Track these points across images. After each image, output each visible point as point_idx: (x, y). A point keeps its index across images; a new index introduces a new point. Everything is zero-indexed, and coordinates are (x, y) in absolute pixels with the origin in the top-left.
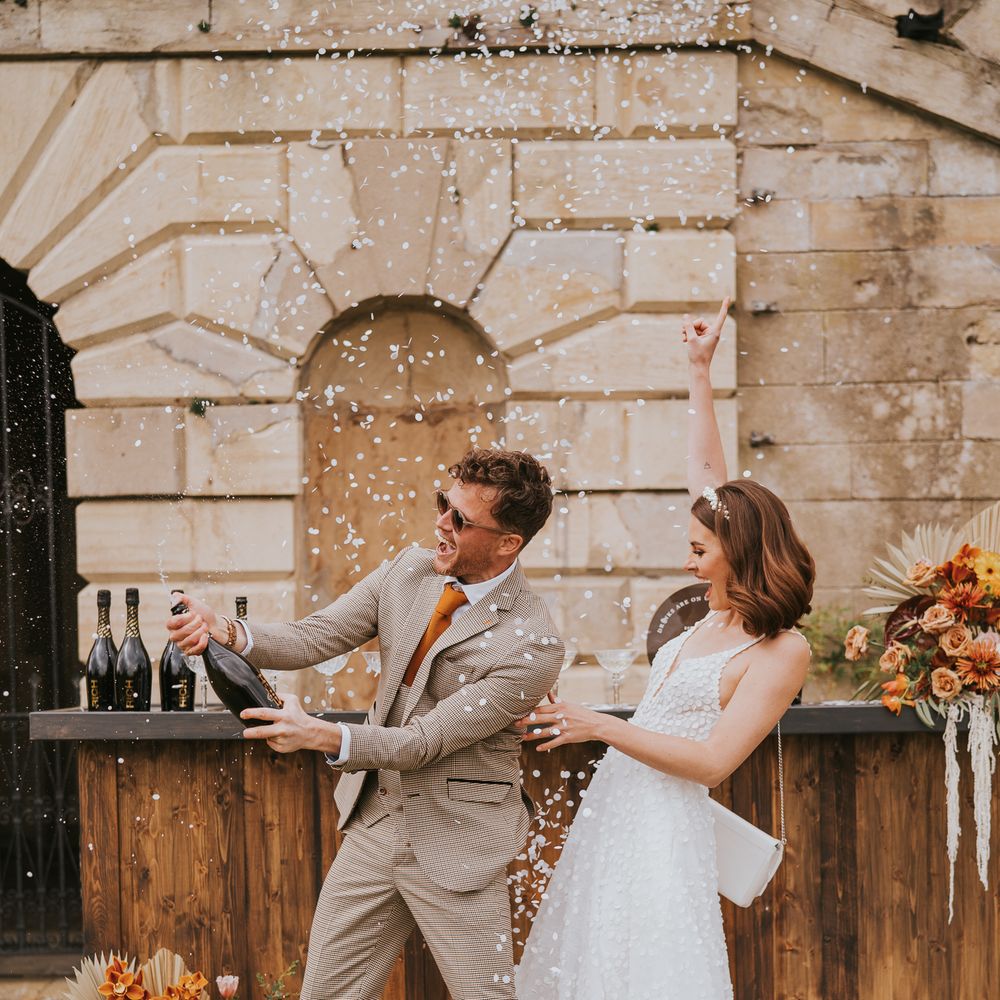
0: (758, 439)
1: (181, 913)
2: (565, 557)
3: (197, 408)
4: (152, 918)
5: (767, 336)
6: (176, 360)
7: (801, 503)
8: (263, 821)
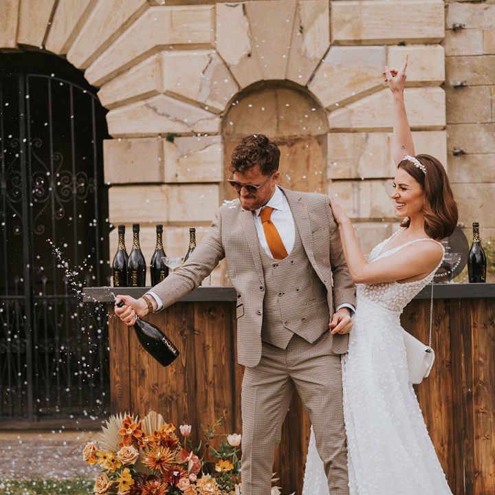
0: (458, 151)
1: (161, 393)
2: (358, 212)
3: (171, 137)
4: (146, 395)
5: (462, 99)
6: (159, 114)
7: (480, 184)
8: (204, 344)
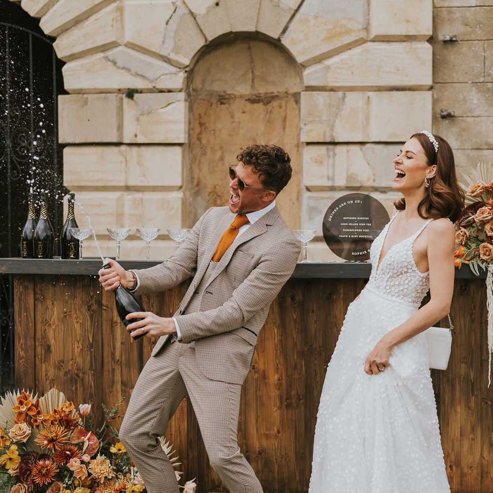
0: (445, 113)
1: (67, 370)
2: (333, 179)
3: (131, 94)
4: (52, 372)
5: (452, 55)
6: (118, 68)
8: (112, 321)
